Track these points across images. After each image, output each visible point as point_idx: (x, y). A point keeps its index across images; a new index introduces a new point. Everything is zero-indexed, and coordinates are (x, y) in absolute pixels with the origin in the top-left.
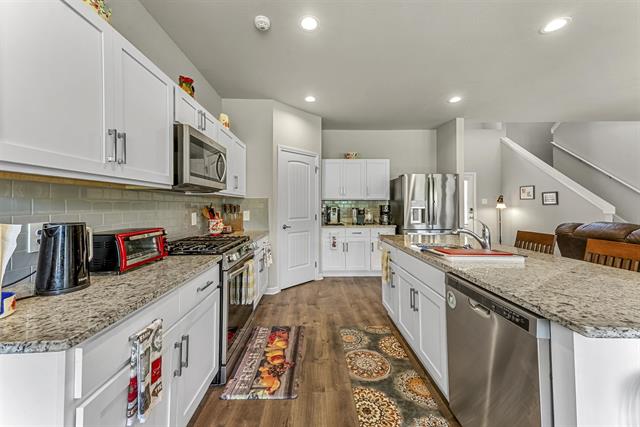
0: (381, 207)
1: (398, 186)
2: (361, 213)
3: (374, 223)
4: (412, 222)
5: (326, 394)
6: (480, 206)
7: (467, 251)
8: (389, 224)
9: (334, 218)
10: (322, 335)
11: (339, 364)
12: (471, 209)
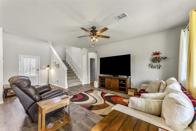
12: (38, 70)
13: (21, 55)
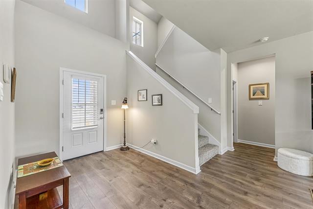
6: (110, 107)
12: (102, 110)
13: (65, 69)
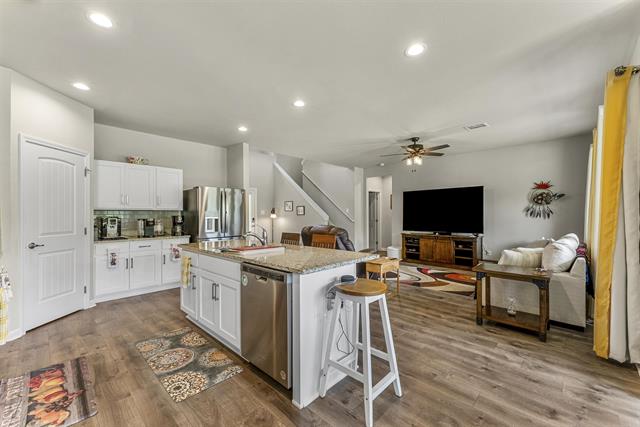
0: (174, 218)
1: (191, 197)
2: (148, 225)
3: (164, 234)
4: (207, 231)
5: (133, 396)
6: (259, 216)
7: (254, 247)
8: (183, 234)
9: (112, 231)
10: (112, 356)
11: (141, 370)
12: (253, 219)
